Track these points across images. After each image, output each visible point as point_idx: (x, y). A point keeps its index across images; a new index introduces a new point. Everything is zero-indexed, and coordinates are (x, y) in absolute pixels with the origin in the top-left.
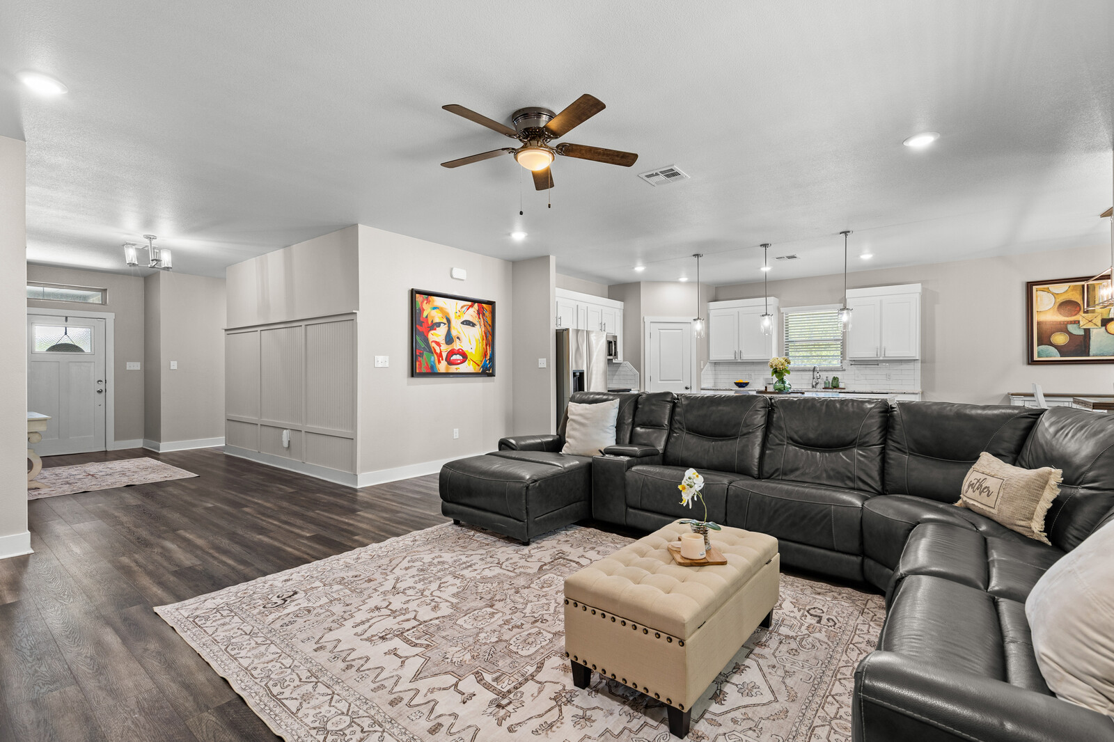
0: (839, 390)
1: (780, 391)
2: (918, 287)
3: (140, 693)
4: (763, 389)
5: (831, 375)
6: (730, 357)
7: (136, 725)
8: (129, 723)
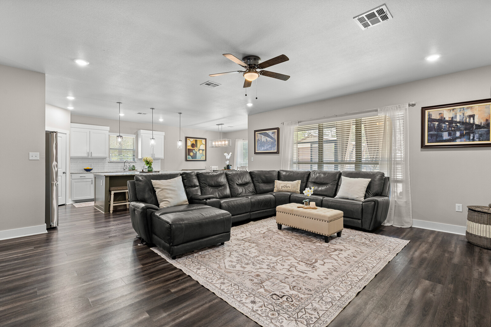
0: (135, 171)
1: (149, 171)
2: (163, 133)
3: (379, 314)
4: (142, 171)
5: (132, 165)
6: (85, 155)
7: (393, 306)
8: (394, 309)
